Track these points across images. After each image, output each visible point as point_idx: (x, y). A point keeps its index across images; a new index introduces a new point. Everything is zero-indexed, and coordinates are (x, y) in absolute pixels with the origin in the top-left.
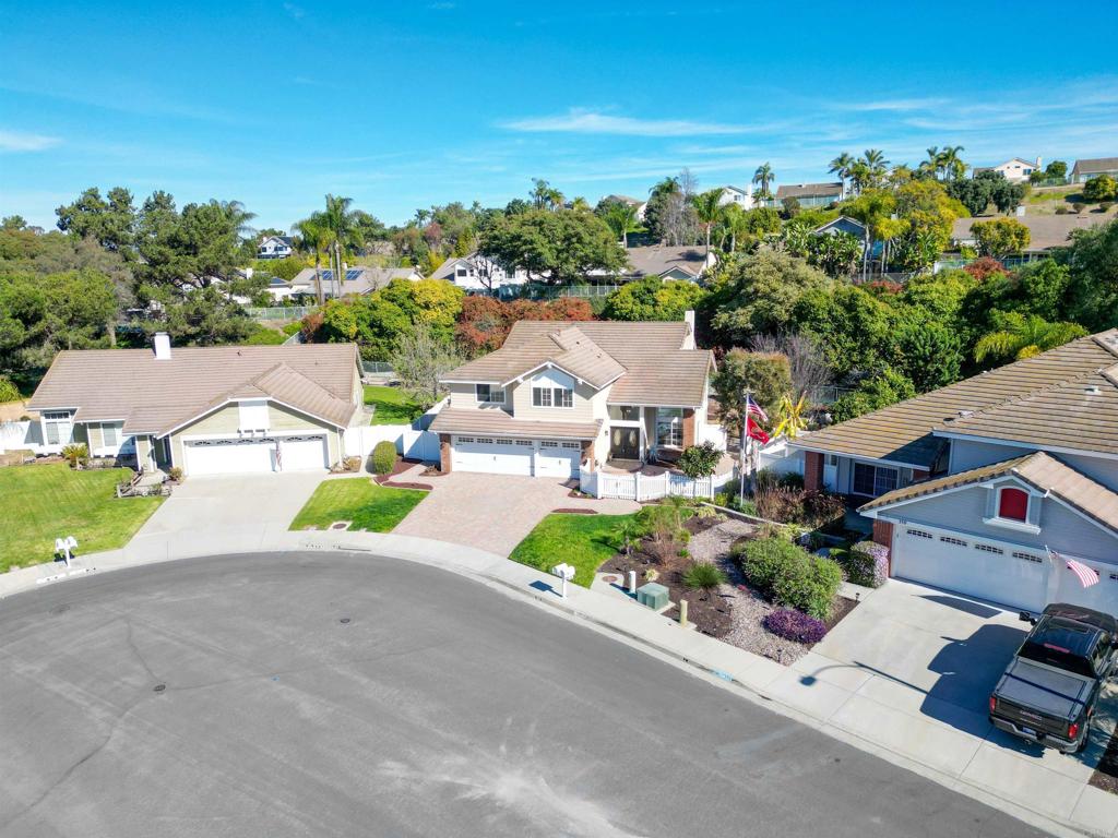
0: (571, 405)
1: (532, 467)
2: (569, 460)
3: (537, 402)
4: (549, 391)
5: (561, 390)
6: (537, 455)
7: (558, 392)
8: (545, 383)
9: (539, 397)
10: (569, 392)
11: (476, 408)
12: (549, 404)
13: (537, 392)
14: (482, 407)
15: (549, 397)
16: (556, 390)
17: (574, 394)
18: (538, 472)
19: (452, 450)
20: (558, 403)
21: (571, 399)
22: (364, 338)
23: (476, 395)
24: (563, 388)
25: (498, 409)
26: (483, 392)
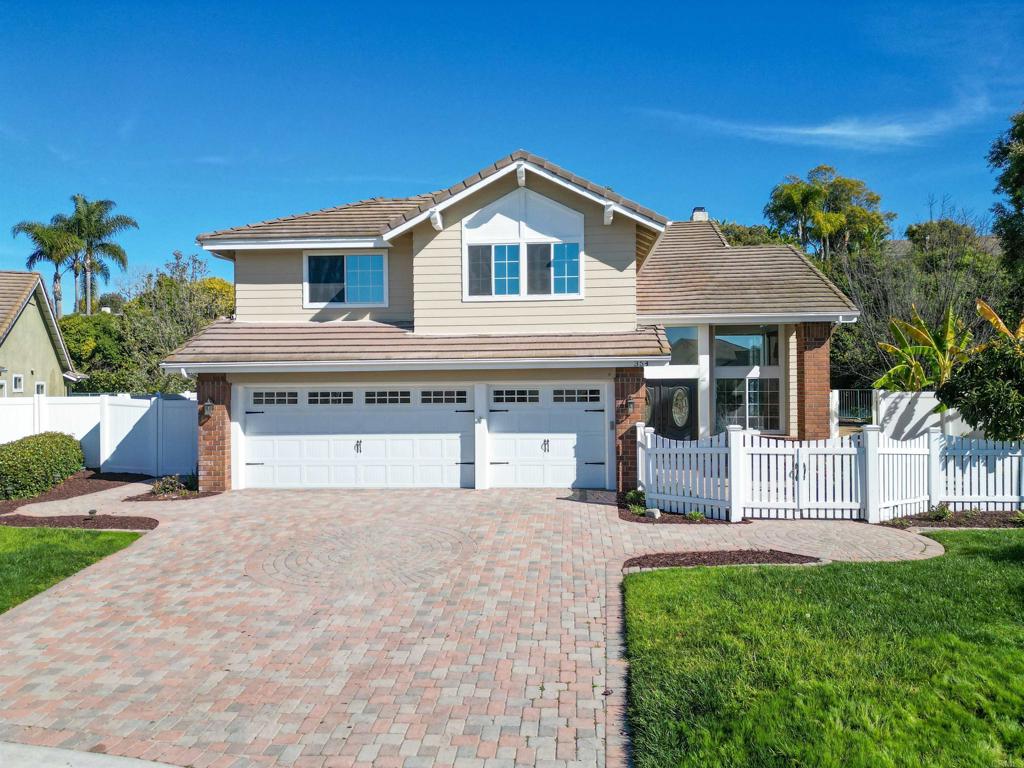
0: (574, 287)
1: (468, 463)
2: (570, 439)
3: (480, 283)
4: (514, 250)
5: (547, 247)
6: (481, 428)
7: (538, 253)
8: (502, 230)
9: (483, 270)
10: (569, 252)
11: (305, 320)
12: (514, 288)
13: (479, 256)
14: (321, 317)
15: (515, 270)
16: (532, 248)
17: (582, 256)
18: (486, 477)
19: (235, 428)
20: (539, 284)
21: (574, 269)
22: (105, 357)
23: (306, 285)
24: (553, 240)
25: (366, 320)
26: (326, 273)
